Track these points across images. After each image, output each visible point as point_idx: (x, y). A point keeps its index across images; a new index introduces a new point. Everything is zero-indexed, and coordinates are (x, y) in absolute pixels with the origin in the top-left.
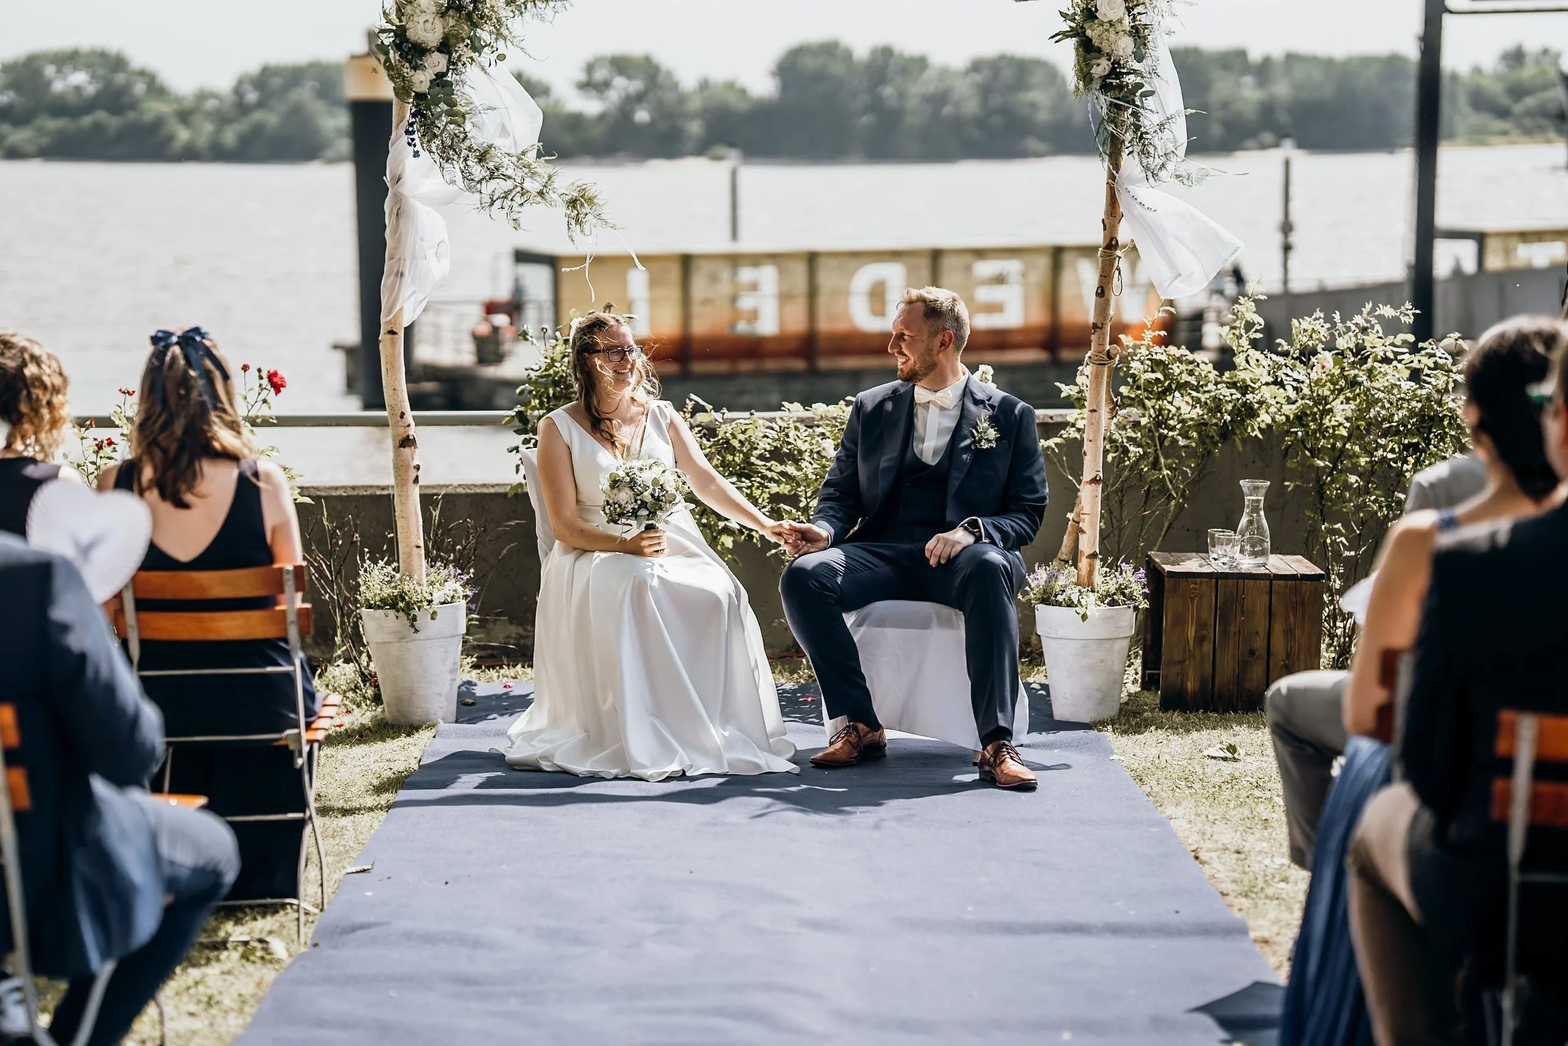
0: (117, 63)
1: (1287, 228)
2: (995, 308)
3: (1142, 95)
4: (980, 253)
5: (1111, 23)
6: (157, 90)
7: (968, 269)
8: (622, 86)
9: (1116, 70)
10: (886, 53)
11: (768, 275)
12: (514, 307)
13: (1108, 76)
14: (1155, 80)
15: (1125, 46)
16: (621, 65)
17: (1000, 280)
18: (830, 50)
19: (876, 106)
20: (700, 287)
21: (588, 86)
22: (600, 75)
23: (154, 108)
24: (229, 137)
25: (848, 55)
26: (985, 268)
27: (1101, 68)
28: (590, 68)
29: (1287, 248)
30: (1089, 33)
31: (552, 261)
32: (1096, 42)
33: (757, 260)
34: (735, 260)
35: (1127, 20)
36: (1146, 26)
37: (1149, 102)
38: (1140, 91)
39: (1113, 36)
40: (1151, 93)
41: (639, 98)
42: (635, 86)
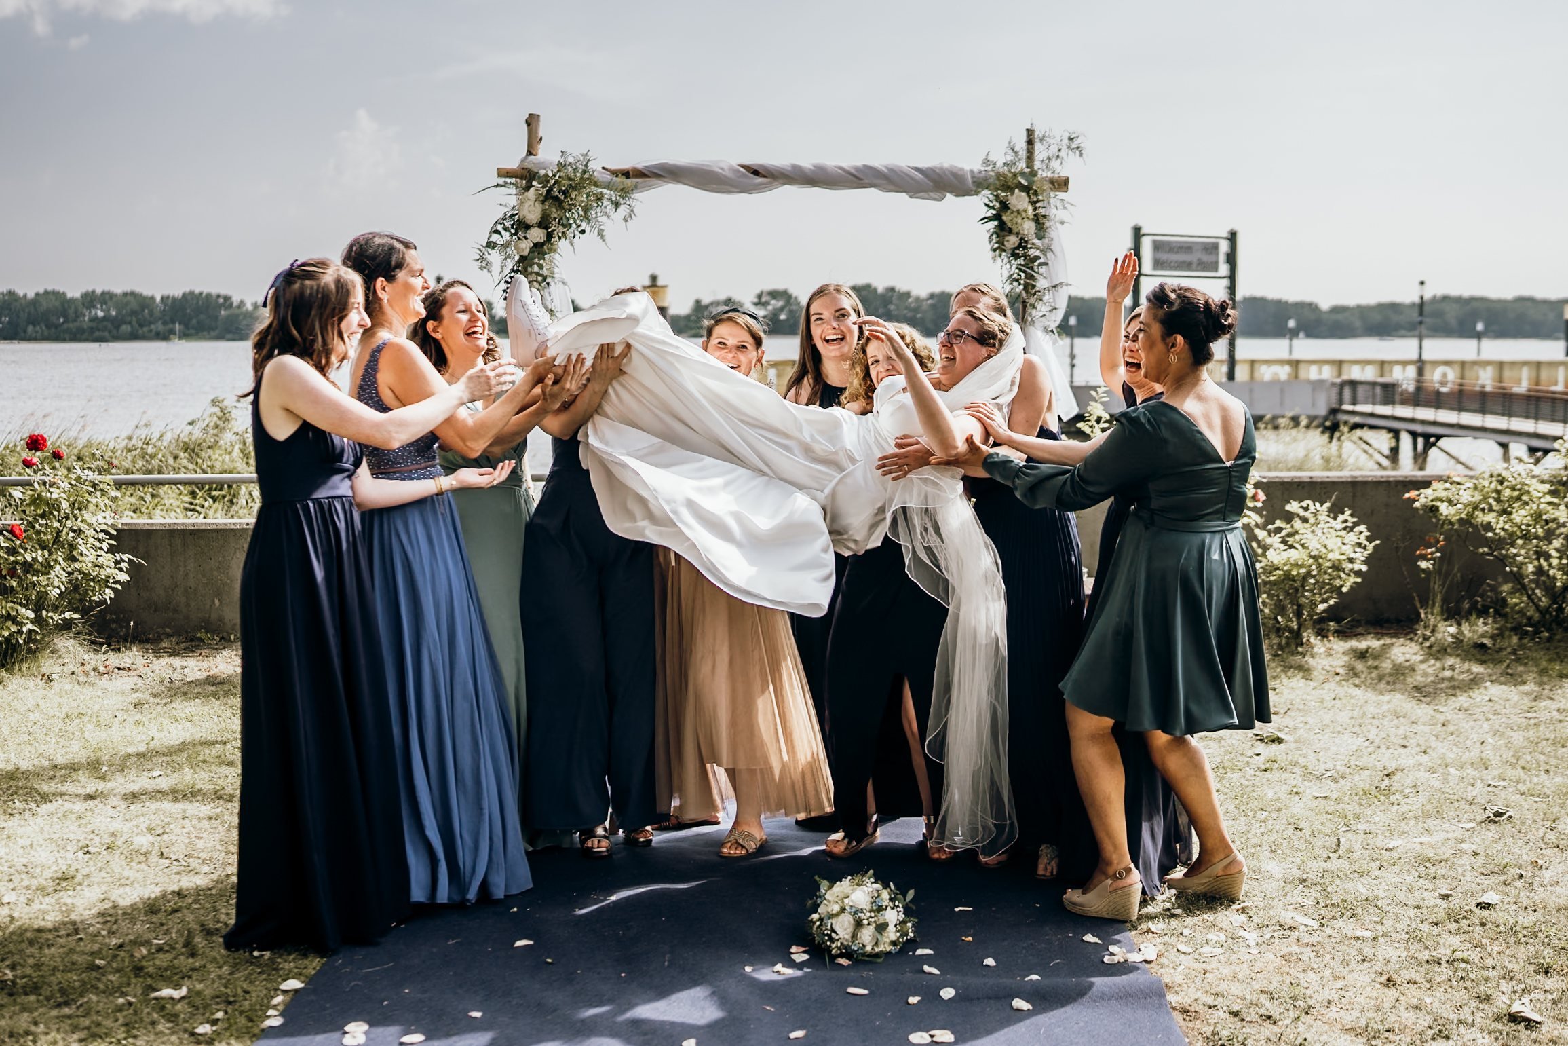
1: (1073, 357)
3: (1041, 264)
5: (1018, 212)
8: (776, 304)
9: (1023, 243)
10: (892, 290)
13: (1018, 248)
14: (1049, 254)
15: (1028, 228)
16: (774, 294)
21: (759, 303)
22: (764, 299)
25: (875, 290)
27: (1012, 241)
28: (760, 296)
29: (1073, 366)
30: (1004, 218)
32: (1009, 224)
35: (1030, 208)
36: (1044, 216)
37: (1043, 270)
38: (1038, 262)
39: (1019, 220)
40: (1046, 264)
41: (782, 309)
42: (780, 304)
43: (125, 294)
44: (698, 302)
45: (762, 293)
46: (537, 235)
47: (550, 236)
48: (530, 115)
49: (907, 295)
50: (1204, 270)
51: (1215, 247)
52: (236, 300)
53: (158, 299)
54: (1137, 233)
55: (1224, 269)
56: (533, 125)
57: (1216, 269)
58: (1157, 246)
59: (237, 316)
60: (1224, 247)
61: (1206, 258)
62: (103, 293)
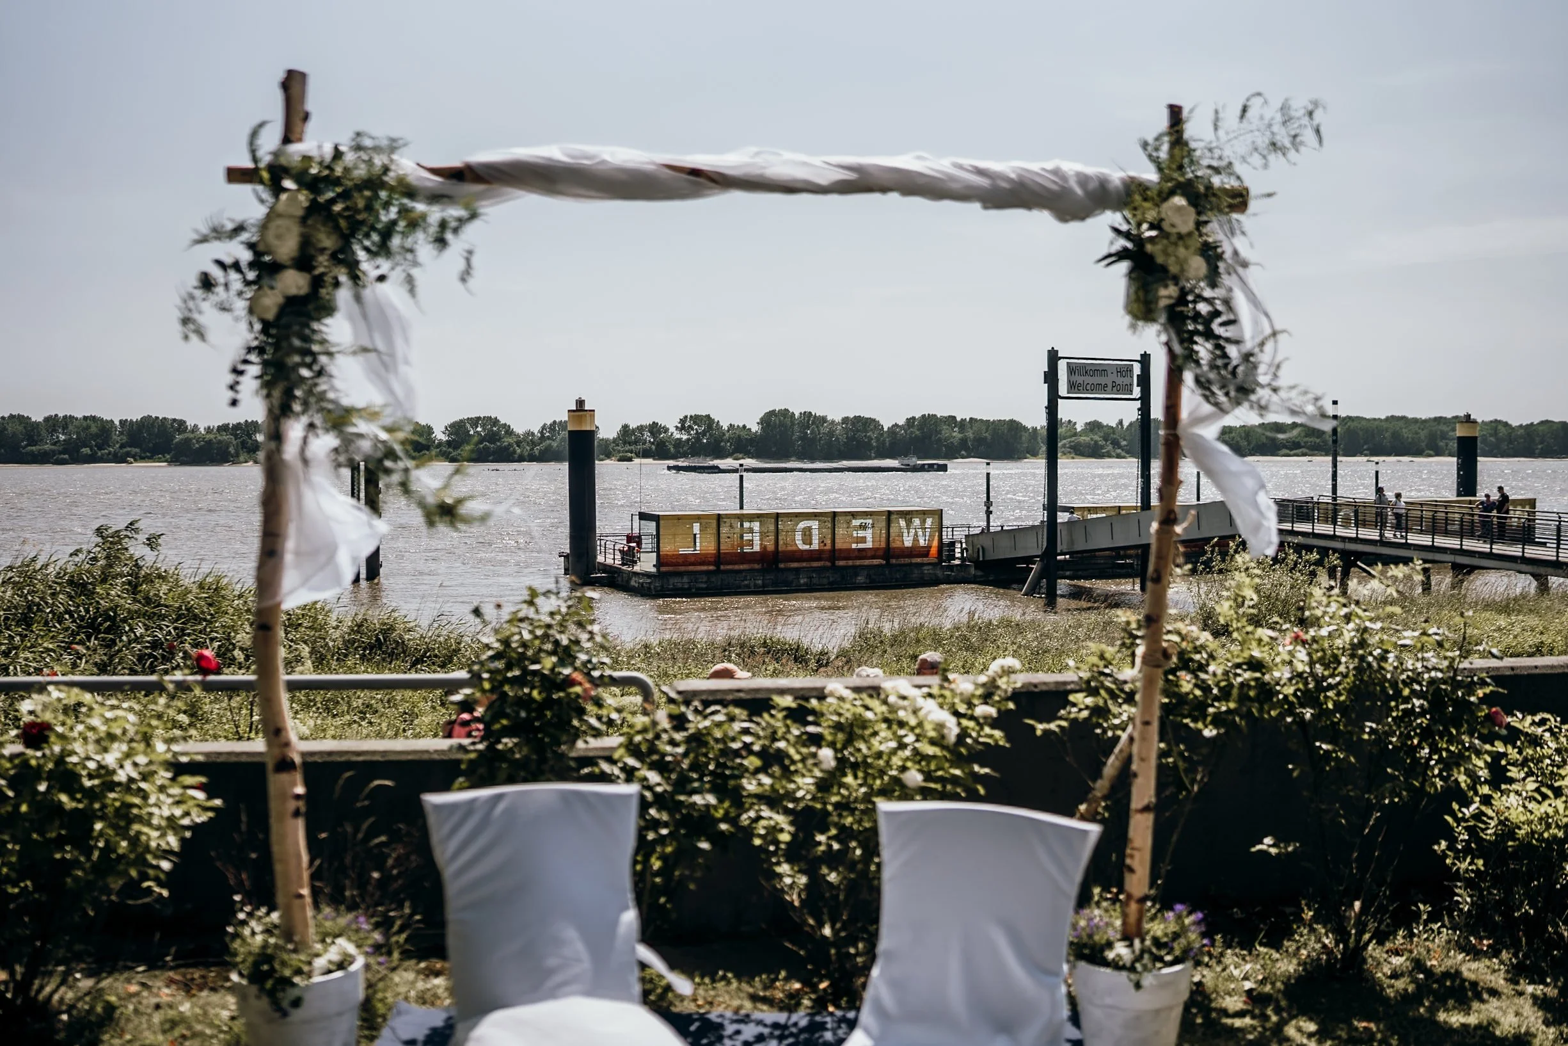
0: (495, 422)
1: (988, 503)
2: (863, 540)
4: (854, 515)
6: (509, 432)
7: (849, 523)
8: (697, 428)
11: (756, 526)
12: (638, 540)
16: (696, 419)
17: (863, 527)
18: (785, 413)
19: (804, 437)
20: (724, 530)
21: (682, 428)
22: (687, 424)
23: (507, 440)
24: (536, 451)
26: (856, 522)
27: (1167, 293)
28: (683, 421)
31: (656, 519)
33: (752, 518)
34: (742, 518)
41: (704, 433)
42: (702, 428)
43: (85, 418)
44: (625, 427)
45: (686, 417)
46: (294, 282)
47: (317, 282)
48: (291, 74)
49: (823, 419)
50: (1118, 392)
51: (1130, 369)
52: (190, 423)
53: (117, 423)
54: (1053, 357)
55: (1137, 392)
56: (295, 90)
57: (1131, 392)
58: (1071, 370)
59: (191, 440)
60: (1137, 369)
61: (1120, 380)
62: (65, 417)
